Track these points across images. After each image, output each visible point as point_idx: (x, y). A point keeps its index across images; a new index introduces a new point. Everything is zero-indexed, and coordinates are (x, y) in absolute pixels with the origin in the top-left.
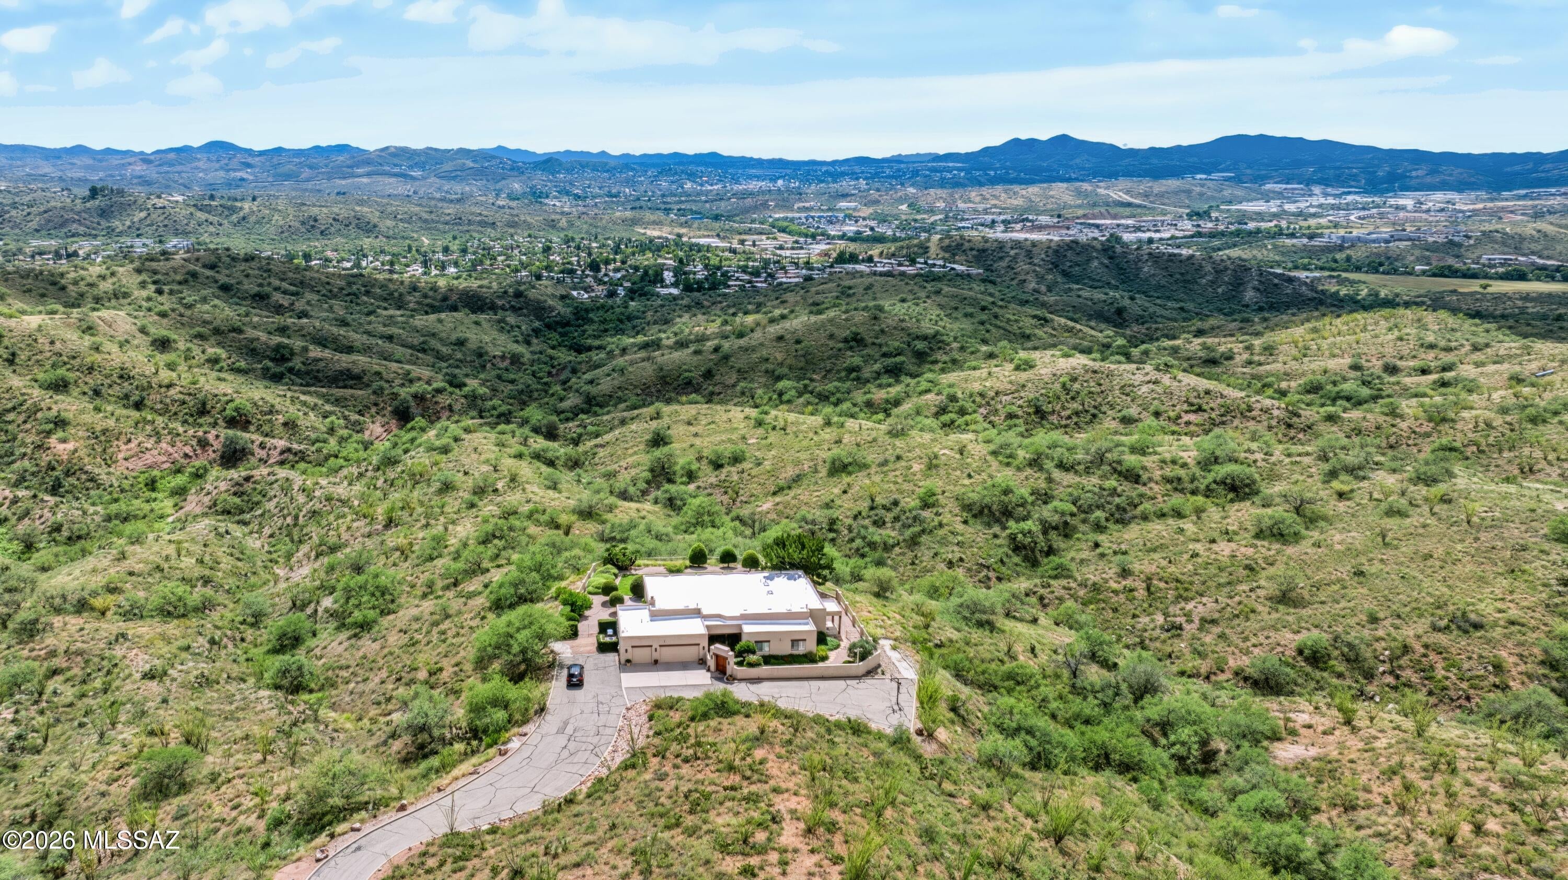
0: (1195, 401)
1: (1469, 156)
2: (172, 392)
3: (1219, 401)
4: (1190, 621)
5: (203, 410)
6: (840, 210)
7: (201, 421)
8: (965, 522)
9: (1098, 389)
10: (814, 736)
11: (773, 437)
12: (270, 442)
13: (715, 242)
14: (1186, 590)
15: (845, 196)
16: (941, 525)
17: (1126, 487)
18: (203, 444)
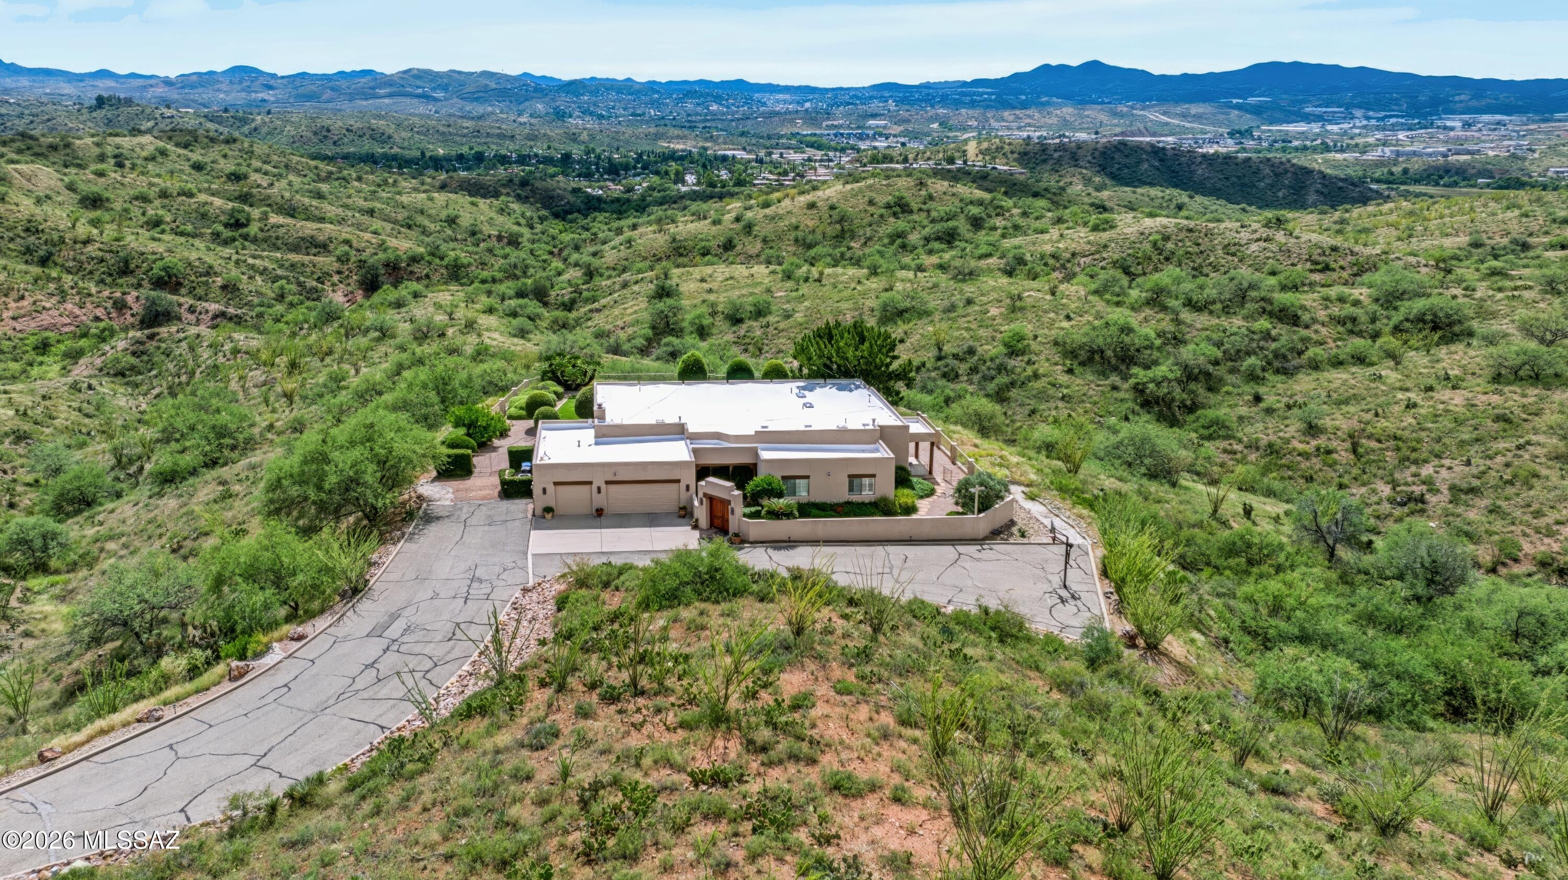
0: (1321, 259)
1: (1511, 83)
2: (90, 248)
3: (1349, 258)
4: (1435, 491)
5: (125, 269)
6: (870, 128)
7: (120, 281)
8: (1070, 371)
9: (1196, 249)
10: (916, 641)
11: (805, 289)
12: (201, 305)
13: (740, 154)
14: (1414, 450)
15: (874, 116)
16: (1036, 376)
17: (1281, 330)
18: (120, 306)
